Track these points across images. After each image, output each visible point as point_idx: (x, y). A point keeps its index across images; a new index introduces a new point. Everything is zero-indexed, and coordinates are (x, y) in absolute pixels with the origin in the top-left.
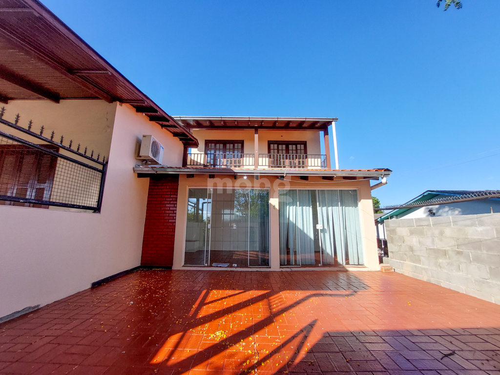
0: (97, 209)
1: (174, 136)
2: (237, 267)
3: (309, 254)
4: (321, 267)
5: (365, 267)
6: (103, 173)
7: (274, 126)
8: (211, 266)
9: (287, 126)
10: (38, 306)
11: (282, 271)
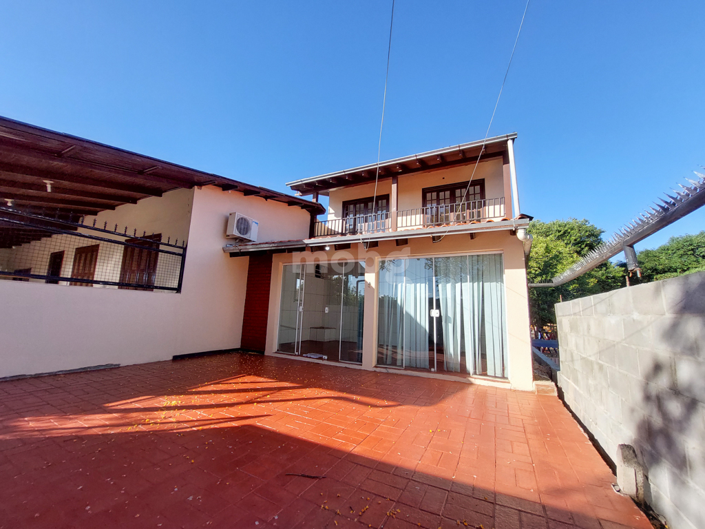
0: (178, 290)
1: (289, 205)
2: (328, 360)
3: (422, 353)
4: (434, 372)
5: (509, 383)
6: (183, 256)
7: (424, 165)
8: (301, 355)
9: (444, 161)
10: (119, 365)
11: (375, 371)
